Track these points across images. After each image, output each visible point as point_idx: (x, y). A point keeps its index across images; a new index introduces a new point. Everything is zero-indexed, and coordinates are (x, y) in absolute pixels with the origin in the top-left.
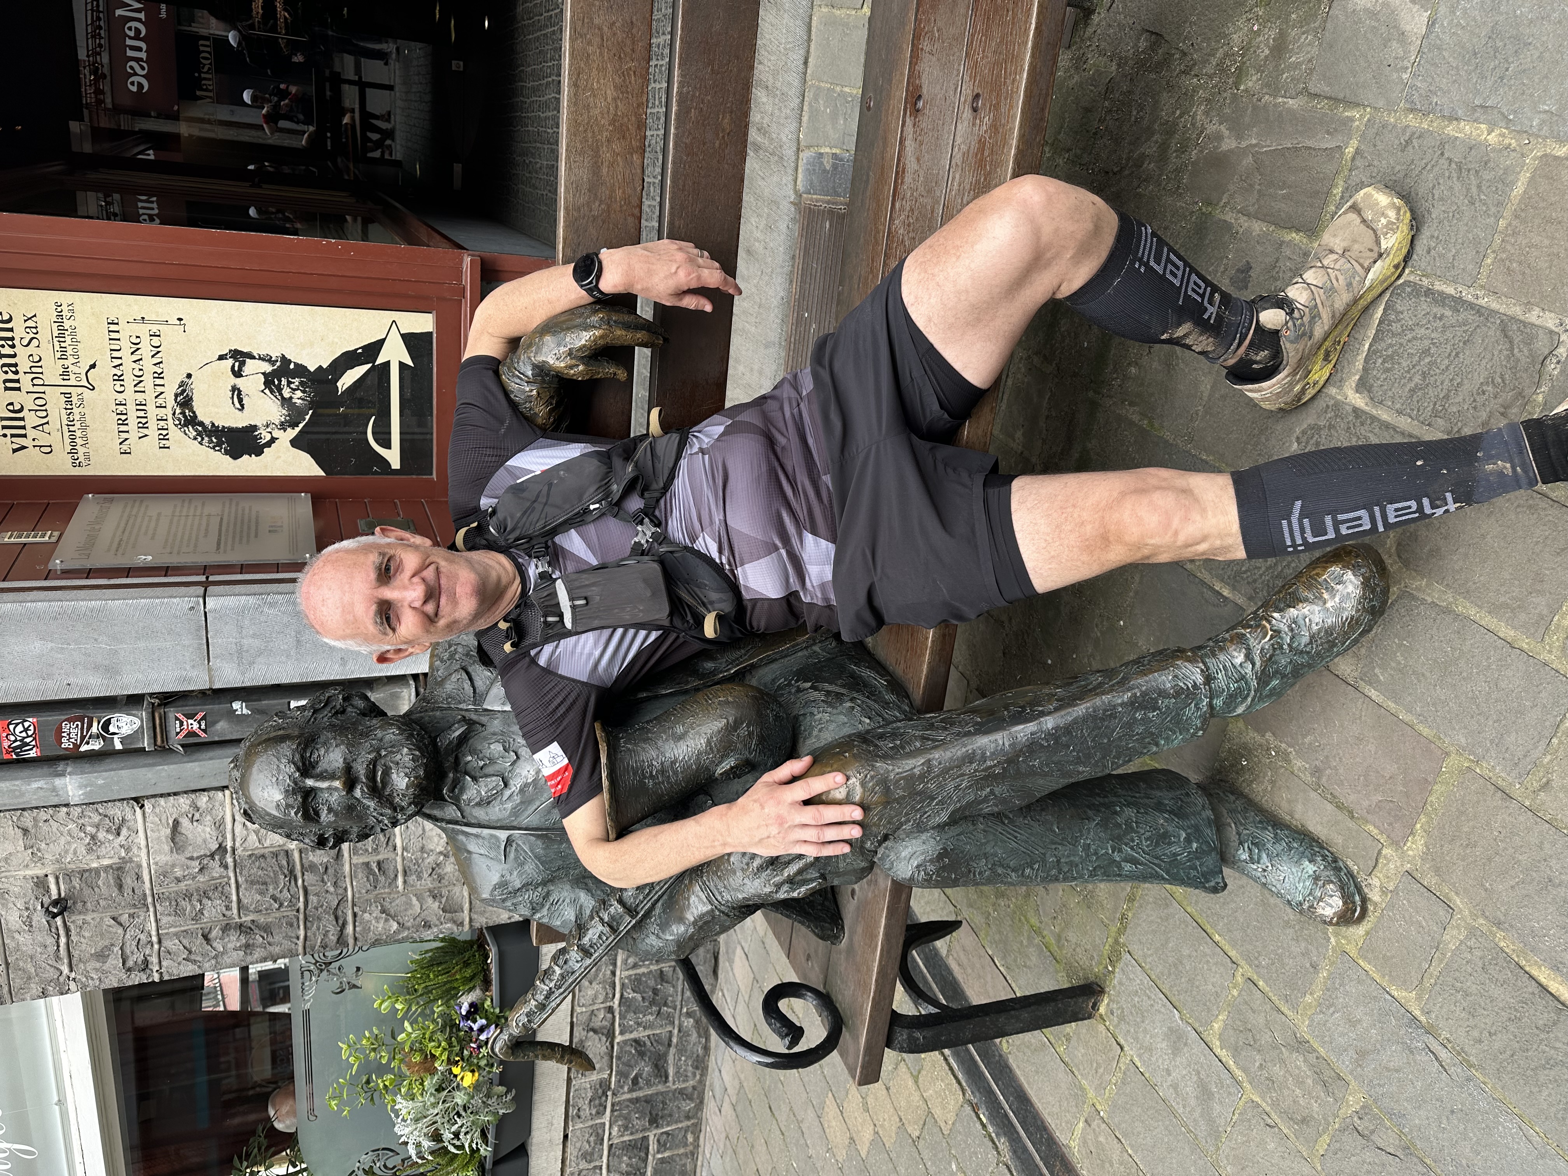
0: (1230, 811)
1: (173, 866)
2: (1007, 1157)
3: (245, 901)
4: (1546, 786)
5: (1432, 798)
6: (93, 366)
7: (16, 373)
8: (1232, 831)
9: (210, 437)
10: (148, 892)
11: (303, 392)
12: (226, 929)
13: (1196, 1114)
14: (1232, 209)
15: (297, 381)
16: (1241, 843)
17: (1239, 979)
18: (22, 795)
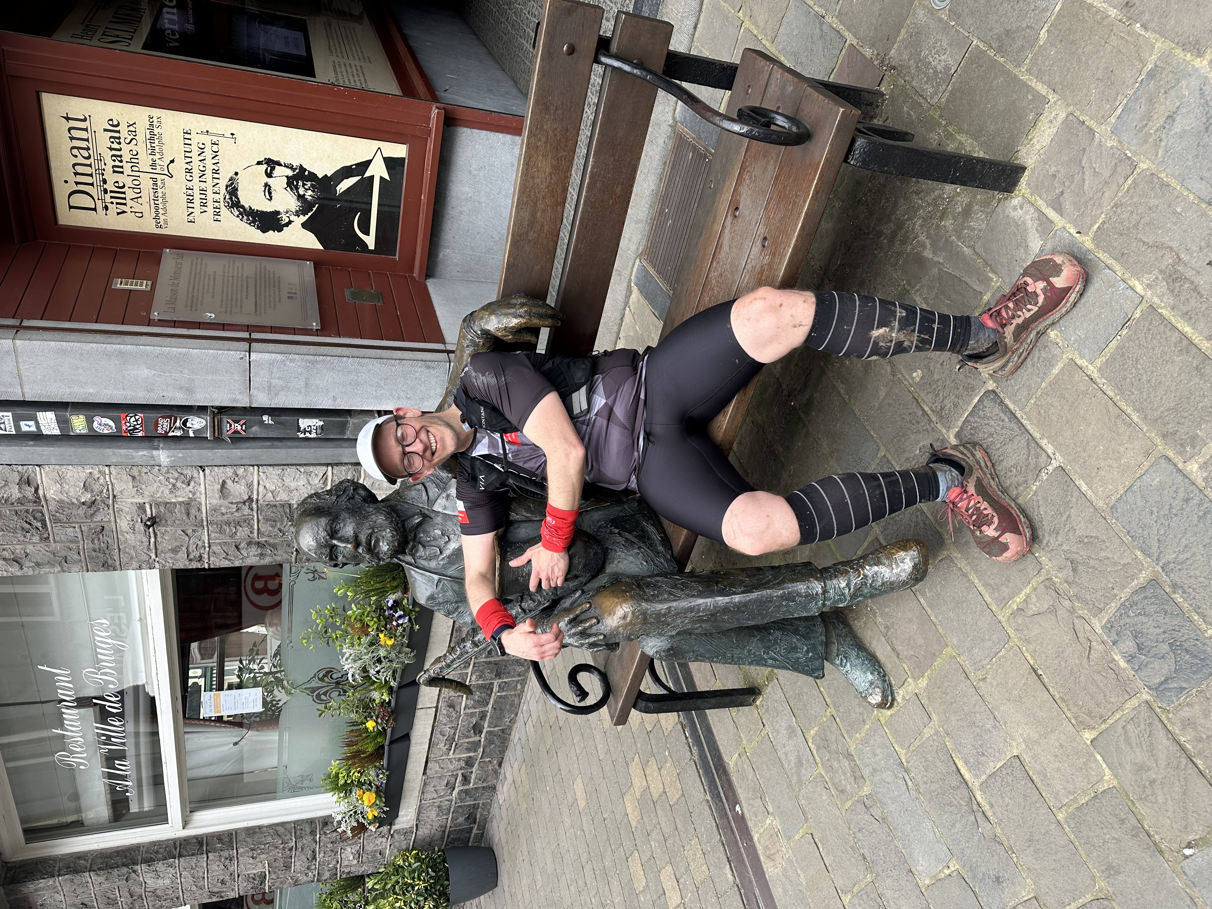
0: (838, 635)
1: (221, 506)
2: (696, 758)
3: (262, 529)
4: (984, 679)
5: (935, 664)
6: (172, 161)
7: (121, 161)
8: (834, 648)
9: (248, 216)
10: (204, 519)
11: (313, 191)
12: (249, 544)
13: (793, 771)
14: (921, 295)
15: (309, 184)
16: (838, 655)
17: (828, 714)
18: (133, 458)
